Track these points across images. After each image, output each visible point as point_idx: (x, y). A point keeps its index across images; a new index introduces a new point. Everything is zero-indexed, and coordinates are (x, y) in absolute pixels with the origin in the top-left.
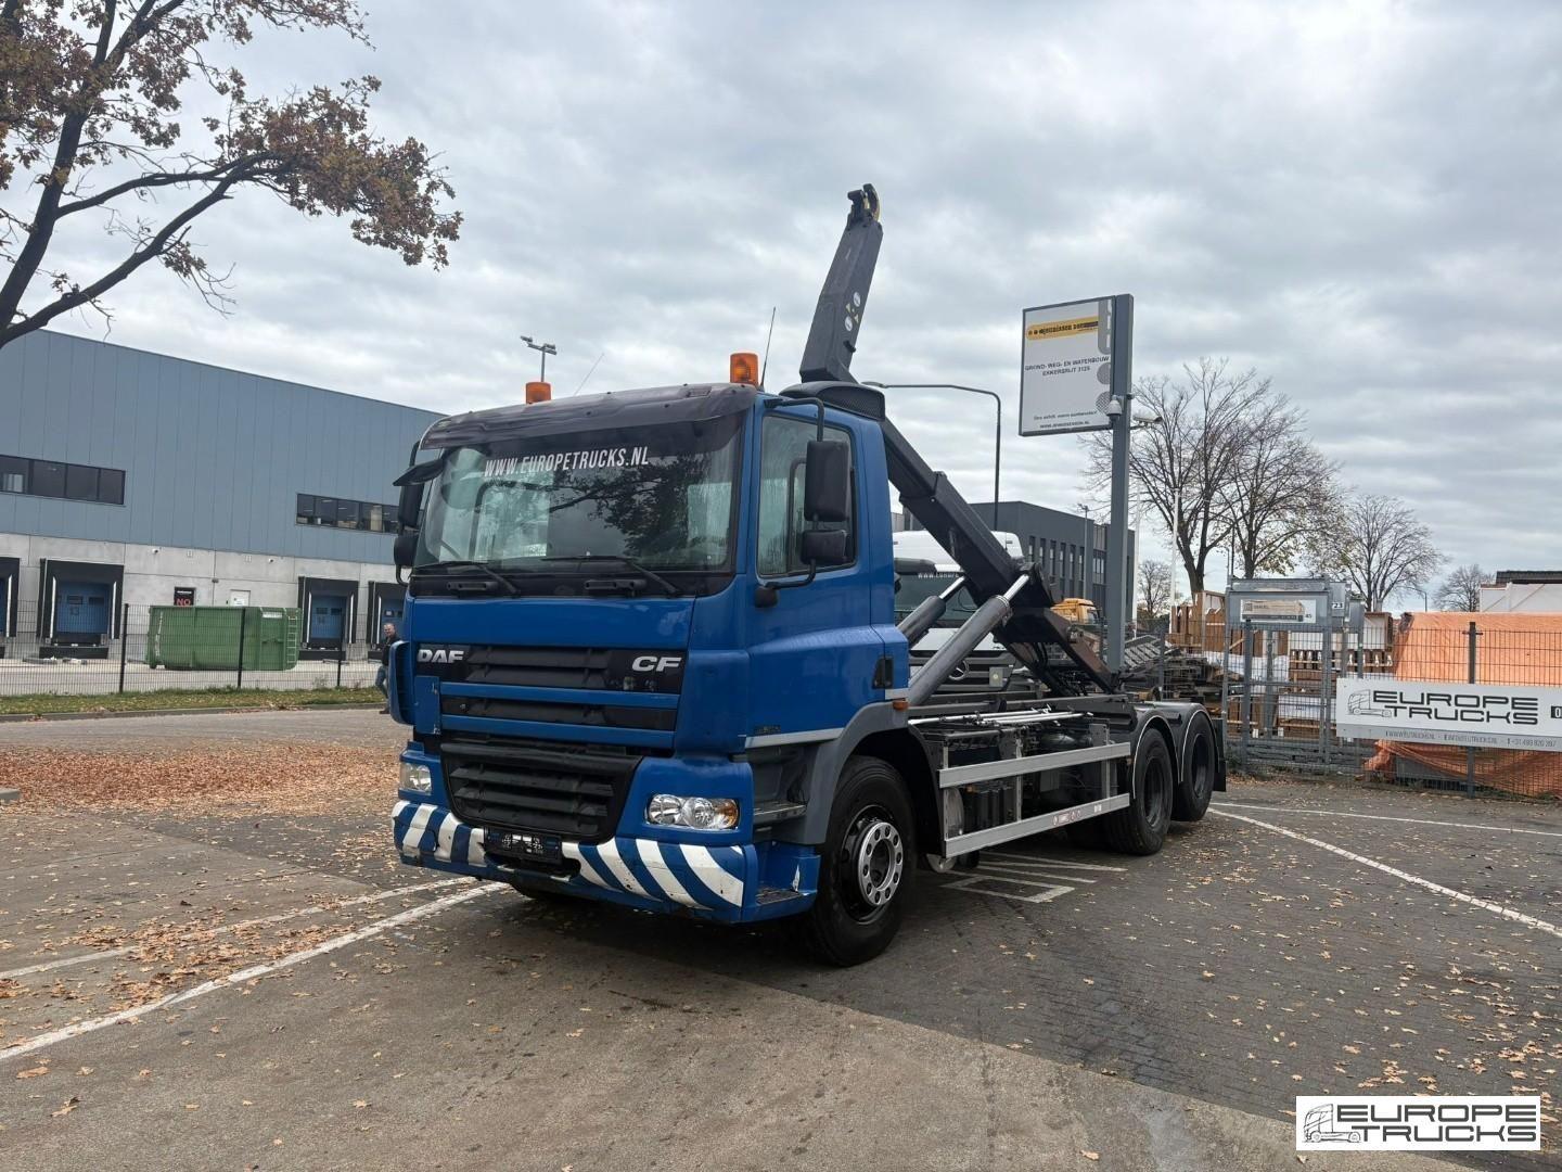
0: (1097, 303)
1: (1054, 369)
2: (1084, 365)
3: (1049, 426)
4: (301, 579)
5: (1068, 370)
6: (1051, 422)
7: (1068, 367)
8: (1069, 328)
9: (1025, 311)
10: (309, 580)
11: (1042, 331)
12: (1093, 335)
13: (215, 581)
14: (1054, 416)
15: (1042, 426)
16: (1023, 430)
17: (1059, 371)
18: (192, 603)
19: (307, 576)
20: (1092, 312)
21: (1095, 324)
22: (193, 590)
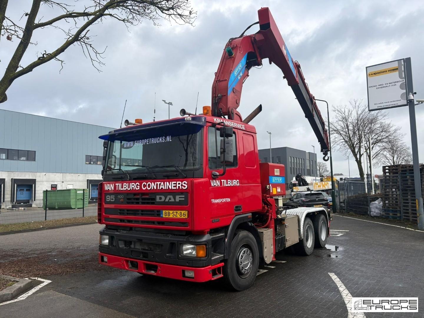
0: (397, 61)
1: (381, 86)
2: (393, 84)
3: (381, 106)
4: (88, 180)
5: (386, 86)
6: (382, 105)
7: (387, 85)
8: (386, 71)
9: (367, 68)
10: (90, 180)
11: (374, 74)
12: (397, 73)
13: (63, 182)
14: (383, 103)
15: (378, 107)
16: (370, 109)
17: (383, 87)
18: (56, 189)
19: (89, 179)
20: (396, 65)
21: (397, 69)
22: (56, 185)
